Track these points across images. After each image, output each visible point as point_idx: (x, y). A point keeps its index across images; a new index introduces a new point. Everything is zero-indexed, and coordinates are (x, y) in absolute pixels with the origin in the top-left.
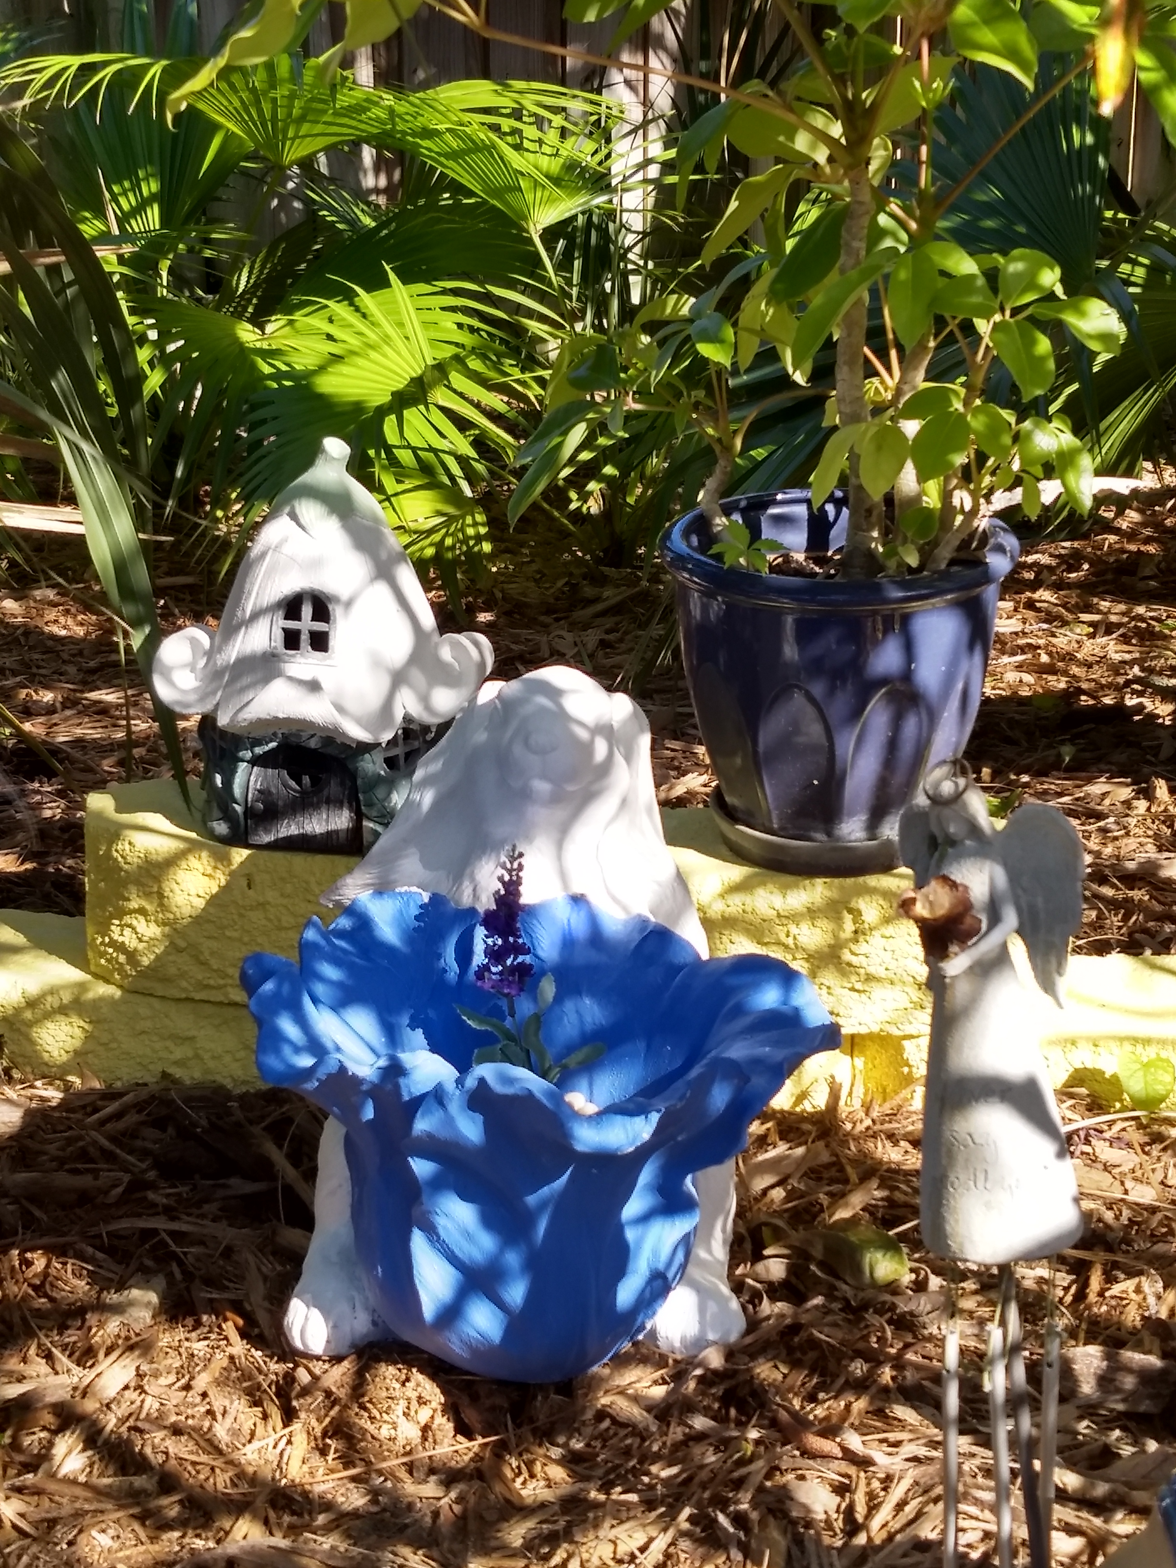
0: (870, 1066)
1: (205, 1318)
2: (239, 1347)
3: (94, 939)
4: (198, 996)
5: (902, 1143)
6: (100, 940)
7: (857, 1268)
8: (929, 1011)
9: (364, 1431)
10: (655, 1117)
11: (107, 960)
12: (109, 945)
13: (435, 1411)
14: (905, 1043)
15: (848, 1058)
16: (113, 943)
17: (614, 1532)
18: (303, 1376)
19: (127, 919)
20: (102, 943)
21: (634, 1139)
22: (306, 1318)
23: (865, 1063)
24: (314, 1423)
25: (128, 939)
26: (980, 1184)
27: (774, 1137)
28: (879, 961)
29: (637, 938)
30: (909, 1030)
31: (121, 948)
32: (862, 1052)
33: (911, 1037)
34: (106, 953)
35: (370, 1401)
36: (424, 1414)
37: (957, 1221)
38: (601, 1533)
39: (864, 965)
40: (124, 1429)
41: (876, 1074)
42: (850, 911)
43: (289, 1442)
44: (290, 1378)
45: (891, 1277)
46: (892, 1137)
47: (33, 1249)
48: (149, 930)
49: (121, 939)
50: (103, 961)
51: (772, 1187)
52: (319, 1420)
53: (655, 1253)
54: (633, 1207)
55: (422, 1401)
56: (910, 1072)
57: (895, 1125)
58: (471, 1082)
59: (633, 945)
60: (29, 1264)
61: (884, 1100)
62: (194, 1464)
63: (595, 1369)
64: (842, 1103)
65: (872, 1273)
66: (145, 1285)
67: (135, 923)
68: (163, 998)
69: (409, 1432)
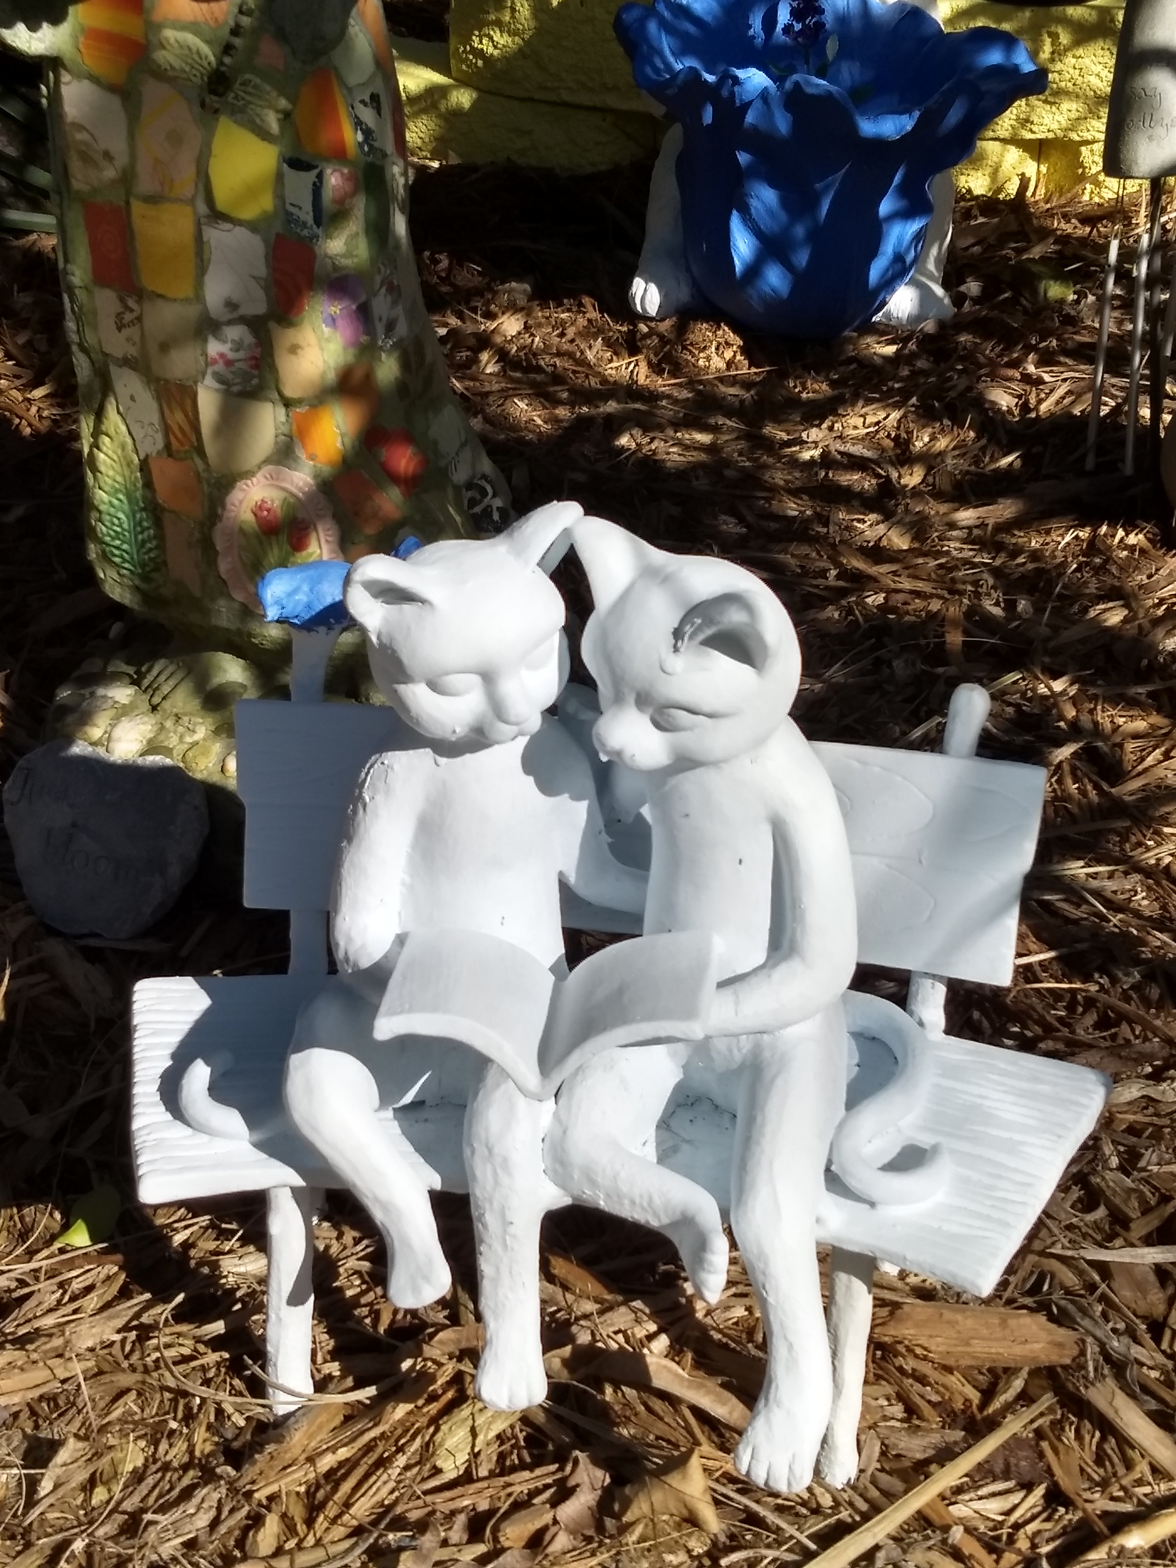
0: (1052, 170)
1: (565, 301)
2: (594, 315)
3: (458, 49)
4: (537, 96)
5: (1073, 221)
6: (462, 49)
7: (1034, 291)
8: (1105, 120)
9: (687, 361)
10: (917, 114)
11: (468, 66)
12: (470, 52)
13: (735, 352)
14: (1083, 149)
15: (1035, 164)
16: (474, 51)
17: (864, 410)
18: (643, 328)
19: (486, 30)
20: (465, 51)
21: (901, 130)
22: (645, 290)
23: (1048, 169)
24: (652, 356)
25: (486, 47)
26: (1147, 124)
27: (975, 212)
28: (1068, 77)
29: (897, 17)
30: (1088, 136)
31: (479, 54)
32: (1047, 160)
33: (1087, 143)
34: (467, 59)
35: (691, 344)
36: (728, 355)
37: (1128, 151)
38: (856, 409)
39: (1057, 80)
40: (522, 354)
41: (1056, 177)
42: (1050, 35)
43: (637, 365)
44: (632, 333)
45: (1060, 296)
46: (1066, 217)
47: (440, 253)
48: (502, 39)
49: (480, 46)
50: (464, 67)
51: (973, 245)
52: (656, 355)
53: (900, 239)
54: (886, 207)
55: (728, 344)
56: (1083, 173)
57: (1068, 209)
58: (788, 85)
59: (894, 24)
60: (437, 262)
61: (1060, 196)
62: (574, 372)
63: (846, 333)
64: (1029, 194)
65: (1045, 294)
66: (519, 279)
67: (492, 33)
68: (509, 97)
69: (718, 363)
